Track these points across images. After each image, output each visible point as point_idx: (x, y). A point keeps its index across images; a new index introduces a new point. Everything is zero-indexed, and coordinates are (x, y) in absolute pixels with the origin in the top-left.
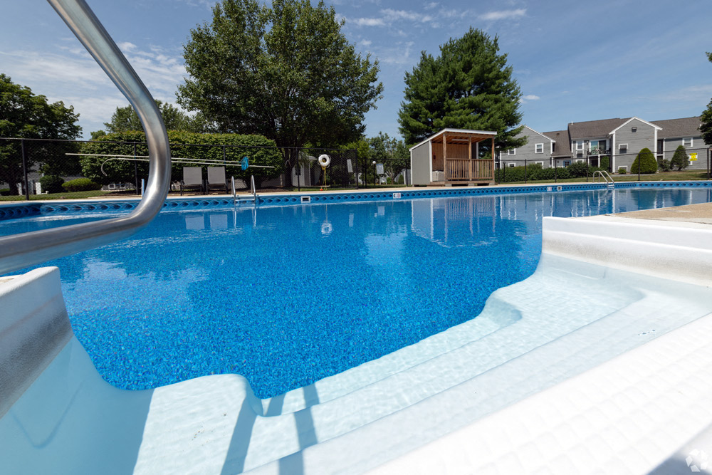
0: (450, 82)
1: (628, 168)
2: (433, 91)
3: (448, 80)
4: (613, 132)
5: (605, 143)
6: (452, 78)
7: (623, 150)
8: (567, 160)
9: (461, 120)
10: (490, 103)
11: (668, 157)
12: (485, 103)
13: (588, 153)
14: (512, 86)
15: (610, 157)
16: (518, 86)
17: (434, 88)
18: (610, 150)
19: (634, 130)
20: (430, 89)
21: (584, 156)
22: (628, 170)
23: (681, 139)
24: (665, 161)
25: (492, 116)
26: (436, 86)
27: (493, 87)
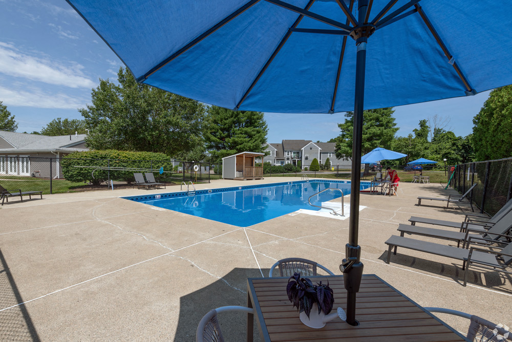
0: (235, 118)
1: (308, 168)
2: (225, 121)
3: (234, 116)
4: (303, 149)
5: (299, 153)
6: (237, 116)
7: (307, 158)
8: (282, 161)
9: (241, 141)
10: (255, 132)
11: (323, 163)
12: (253, 133)
13: (292, 158)
14: (264, 124)
15: (301, 161)
16: (267, 124)
17: (226, 119)
18: (301, 157)
19: (311, 149)
20: (224, 120)
21: (290, 159)
22: (308, 169)
23: (327, 153)
24: (322, 165)
25: (256, 140)
26: (227, 119)
27: (256, 124)
